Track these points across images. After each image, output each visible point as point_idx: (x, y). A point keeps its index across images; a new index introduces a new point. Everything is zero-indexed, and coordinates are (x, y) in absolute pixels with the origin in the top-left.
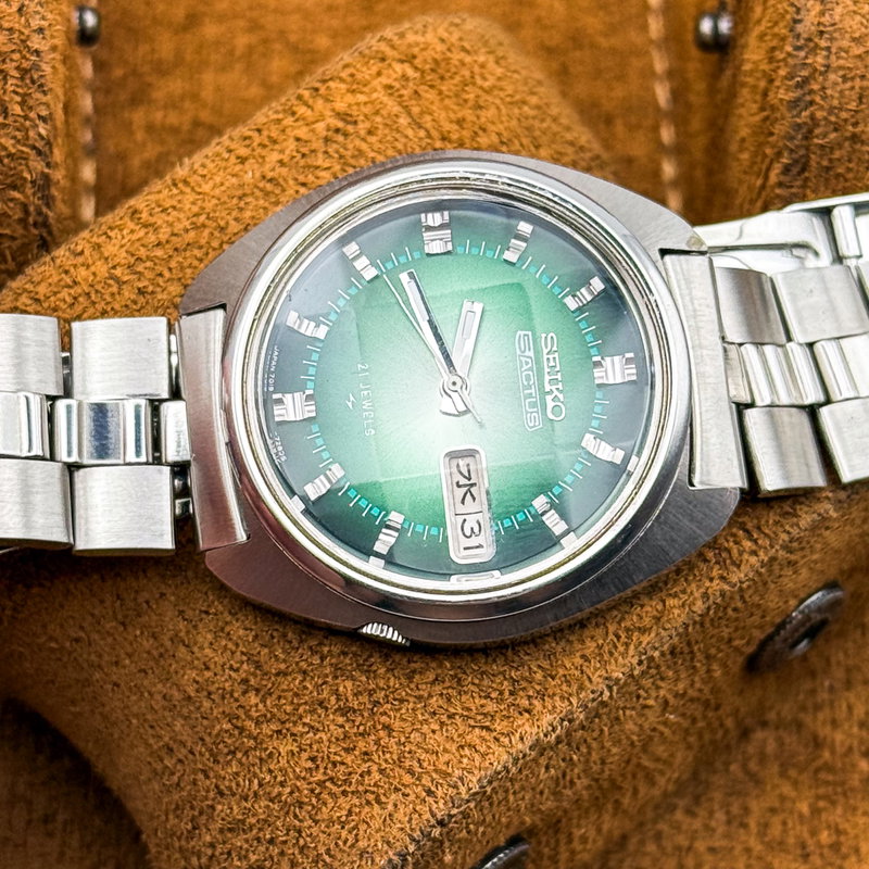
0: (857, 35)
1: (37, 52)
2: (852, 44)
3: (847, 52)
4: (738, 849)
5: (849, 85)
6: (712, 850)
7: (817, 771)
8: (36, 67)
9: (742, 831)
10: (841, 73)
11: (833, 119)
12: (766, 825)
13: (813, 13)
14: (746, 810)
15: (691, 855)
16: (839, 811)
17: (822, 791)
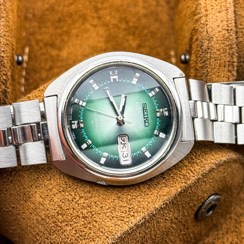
0: (218, 49)
2: (217, 51)
3: (216, 53)
5: (217, 62)
10: (214, 59)
13: (206, 43)
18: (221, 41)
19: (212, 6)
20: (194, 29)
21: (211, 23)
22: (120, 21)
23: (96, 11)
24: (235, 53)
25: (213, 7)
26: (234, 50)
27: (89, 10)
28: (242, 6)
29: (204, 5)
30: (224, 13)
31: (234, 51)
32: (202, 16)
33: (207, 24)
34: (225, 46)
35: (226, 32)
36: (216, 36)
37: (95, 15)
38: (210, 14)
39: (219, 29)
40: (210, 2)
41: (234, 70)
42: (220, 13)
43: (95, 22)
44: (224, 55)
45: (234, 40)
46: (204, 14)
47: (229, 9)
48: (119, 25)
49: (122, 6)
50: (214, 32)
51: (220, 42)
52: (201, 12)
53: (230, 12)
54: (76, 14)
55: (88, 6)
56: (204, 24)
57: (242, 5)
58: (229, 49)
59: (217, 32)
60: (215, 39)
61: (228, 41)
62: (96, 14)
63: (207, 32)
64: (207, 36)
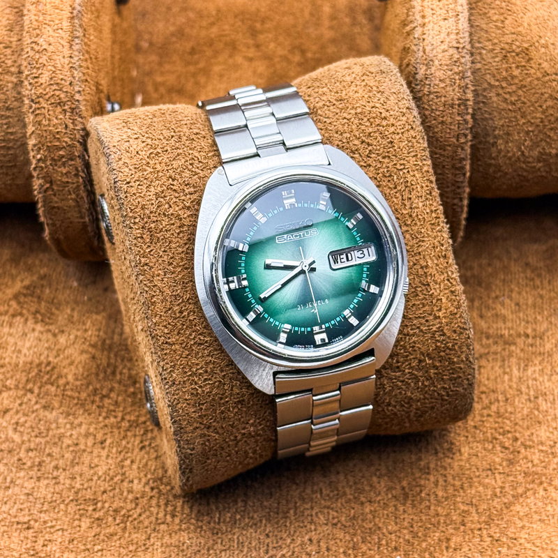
1: (78, 101)
3: (438, 86)
5: (439, 99)
8: (77, 107)
10: (435, 94)
11: (433, 115)
13: (422, 70)
18: (447, 65)
19: (432, 9)
20: (404, 48)
21: (431, 37)
22: (291, 51)
24: (469, 86)
25: (434, 12)
26: (467, 81)
27: (240, 34)
28: (481, 12)
29: (421, 8)
30: (452, 21)
31: (469, 82)
32: (417, 26)
33: (424, 39)
34: (453, 74)
35: (456, 52)
36: (439, 58)
38: (429, 22)
39: (444, 46)
40: (430, 3)
41: (468, 114)
42: (446, 21)
43: (252, 53)
44: (451, 89)
45: (468, 64)
46: (419, 22)
47: (461, 15)
48: (290, 56)
49: (295, 26)
50: (435, 51)
51: (446, 67)
52: (415, 19)
53: (462, 19)
54: (220, 41)
55: (239, 27)
56: (419, 39)
57: (480, 10)
58: (460, 79)
59: (440, 51)
60: (436, 63)
61: (459, 66)
63: (424, 52)
64: (423, 58)
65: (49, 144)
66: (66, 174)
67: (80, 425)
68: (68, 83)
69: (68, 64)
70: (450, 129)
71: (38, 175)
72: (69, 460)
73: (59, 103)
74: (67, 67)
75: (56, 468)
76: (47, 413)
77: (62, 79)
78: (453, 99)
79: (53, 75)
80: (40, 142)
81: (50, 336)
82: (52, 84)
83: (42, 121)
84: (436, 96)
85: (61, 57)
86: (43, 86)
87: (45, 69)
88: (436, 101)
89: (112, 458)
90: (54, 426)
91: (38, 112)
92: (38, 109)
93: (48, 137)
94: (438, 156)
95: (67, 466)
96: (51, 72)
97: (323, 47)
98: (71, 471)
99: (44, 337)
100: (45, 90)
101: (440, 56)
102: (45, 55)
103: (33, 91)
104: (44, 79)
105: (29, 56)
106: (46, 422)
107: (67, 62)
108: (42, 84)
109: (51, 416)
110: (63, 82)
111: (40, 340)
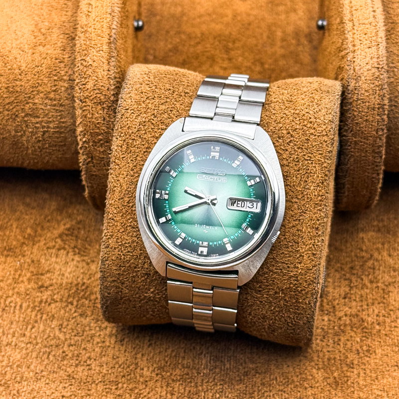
4: (337, 351)
5: (364, 104)
6: (328, 351)
7: (363, 329)
9: (338, 346)
11: (360, 115)
12: (346, 344)
13: (353, 83)
14: (340, 340)
15: (322, 353)
16: (370, 340)
17: (364, 334)
18: (370, 80)
19: (360, 40)
20: (340, 67)
21: (359, 60)
22: (253, 63)
23: (227, 51)
24: (386, 95)
25: (361, 42)
26: (384, 91)
27: (218, 51)
29: (352, 39)
30: (374, 49)
31: (386, 92)
32: (349, 52)
33: (354, 62)
34: (374, 87)
35: (377, 70)
36: (365, 75)
37: (225, 56)
38: (358, 49)
39: (369, 67)
40: (358, 36)
41: (385, 114)
42: (370, 49)
43: (226, 64)
44: (373, 97)
45: (386, 79)
46: (351, 49)
47: (380, 44)
48: (253, 67)
49: (256, 45)
50: (362, 70)
51: (369, 81)
52: (348, 47)
53: (381, 48)
55: (217, 45)
56: (351, 61)
58: (379, 90)
59: (365, 70)
60: (363, 78)
61: (379, 81)
62: (227, 54)
63: (354, 70)
64: (354, 75)
65: (92, 131)
66: (102, 152)
67: (106, 328)
68: (106, 88)
69: (107, 76)
70: (372, 125)
71: (83, 152)
72: (99, 353)
73: (100, 103)
74: (106, 78)
75: (89, 358)
76: (82, 319)
77: (102, 86)
78: (374, 104)
79: (96, 83)
80: (85, 129)
81: (84, 264)
82: (95, 89)
83: (87, 114)
84: (362, 102)
85: (102, 70)
86: (89, 91)
87: (90, 78)
88: (362, 105)
89: (128, 352)
90: (87, 328)
91: (84, 108)
92: (85, 106)
93: (91, 126)
94: (362, 144)
95: (97, 357)
96: (95, 81)
97: (276, 61)
98: (100, 360)
99: (80, 265)
100: (90, 93)
101: (365, 74)
102: (91, 68)
103: (81, 94)
104: (90, 85)
105: (79, 70)
106: (82, 325)
107: (106, 74)
108: (88, 89)
109: (85, 321)
110: (103, 88)
111: (77, 267)
